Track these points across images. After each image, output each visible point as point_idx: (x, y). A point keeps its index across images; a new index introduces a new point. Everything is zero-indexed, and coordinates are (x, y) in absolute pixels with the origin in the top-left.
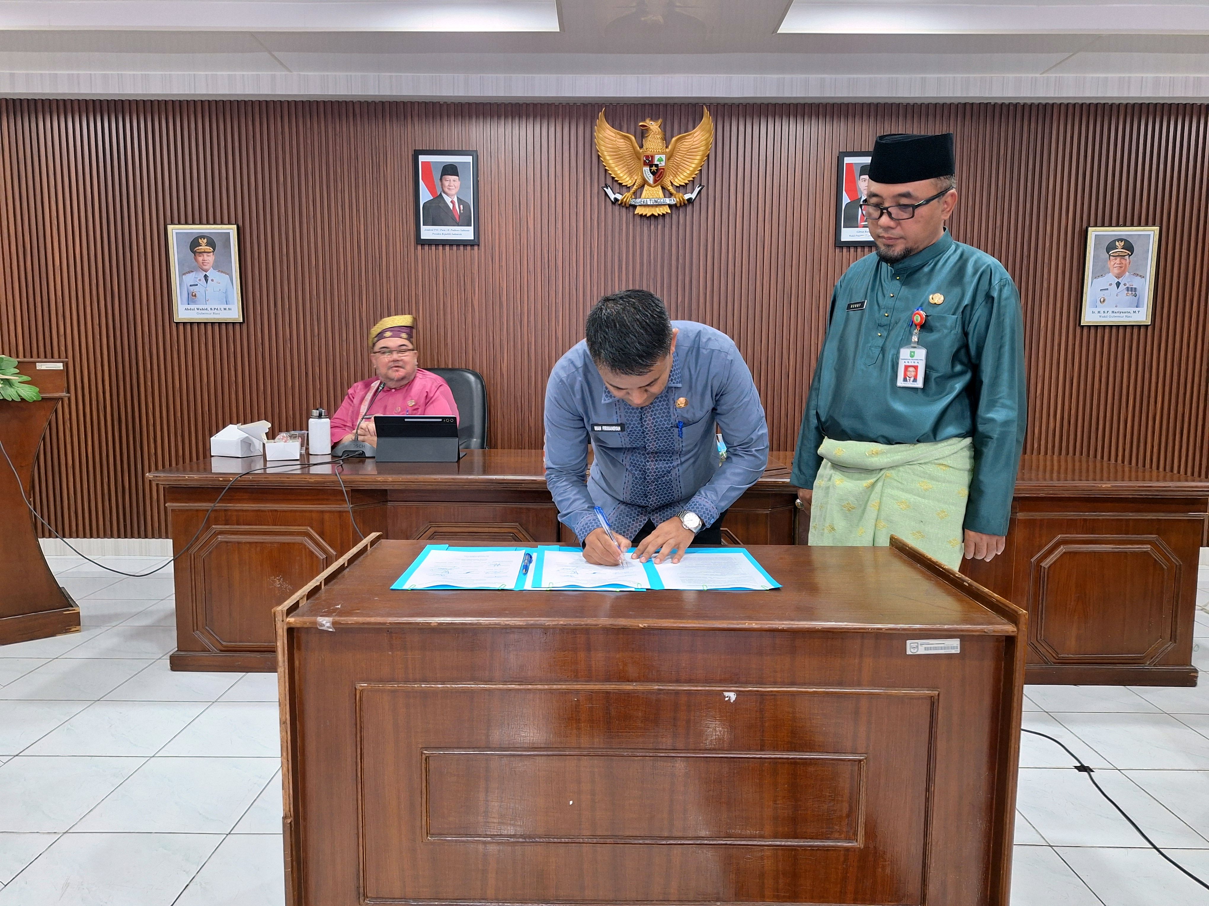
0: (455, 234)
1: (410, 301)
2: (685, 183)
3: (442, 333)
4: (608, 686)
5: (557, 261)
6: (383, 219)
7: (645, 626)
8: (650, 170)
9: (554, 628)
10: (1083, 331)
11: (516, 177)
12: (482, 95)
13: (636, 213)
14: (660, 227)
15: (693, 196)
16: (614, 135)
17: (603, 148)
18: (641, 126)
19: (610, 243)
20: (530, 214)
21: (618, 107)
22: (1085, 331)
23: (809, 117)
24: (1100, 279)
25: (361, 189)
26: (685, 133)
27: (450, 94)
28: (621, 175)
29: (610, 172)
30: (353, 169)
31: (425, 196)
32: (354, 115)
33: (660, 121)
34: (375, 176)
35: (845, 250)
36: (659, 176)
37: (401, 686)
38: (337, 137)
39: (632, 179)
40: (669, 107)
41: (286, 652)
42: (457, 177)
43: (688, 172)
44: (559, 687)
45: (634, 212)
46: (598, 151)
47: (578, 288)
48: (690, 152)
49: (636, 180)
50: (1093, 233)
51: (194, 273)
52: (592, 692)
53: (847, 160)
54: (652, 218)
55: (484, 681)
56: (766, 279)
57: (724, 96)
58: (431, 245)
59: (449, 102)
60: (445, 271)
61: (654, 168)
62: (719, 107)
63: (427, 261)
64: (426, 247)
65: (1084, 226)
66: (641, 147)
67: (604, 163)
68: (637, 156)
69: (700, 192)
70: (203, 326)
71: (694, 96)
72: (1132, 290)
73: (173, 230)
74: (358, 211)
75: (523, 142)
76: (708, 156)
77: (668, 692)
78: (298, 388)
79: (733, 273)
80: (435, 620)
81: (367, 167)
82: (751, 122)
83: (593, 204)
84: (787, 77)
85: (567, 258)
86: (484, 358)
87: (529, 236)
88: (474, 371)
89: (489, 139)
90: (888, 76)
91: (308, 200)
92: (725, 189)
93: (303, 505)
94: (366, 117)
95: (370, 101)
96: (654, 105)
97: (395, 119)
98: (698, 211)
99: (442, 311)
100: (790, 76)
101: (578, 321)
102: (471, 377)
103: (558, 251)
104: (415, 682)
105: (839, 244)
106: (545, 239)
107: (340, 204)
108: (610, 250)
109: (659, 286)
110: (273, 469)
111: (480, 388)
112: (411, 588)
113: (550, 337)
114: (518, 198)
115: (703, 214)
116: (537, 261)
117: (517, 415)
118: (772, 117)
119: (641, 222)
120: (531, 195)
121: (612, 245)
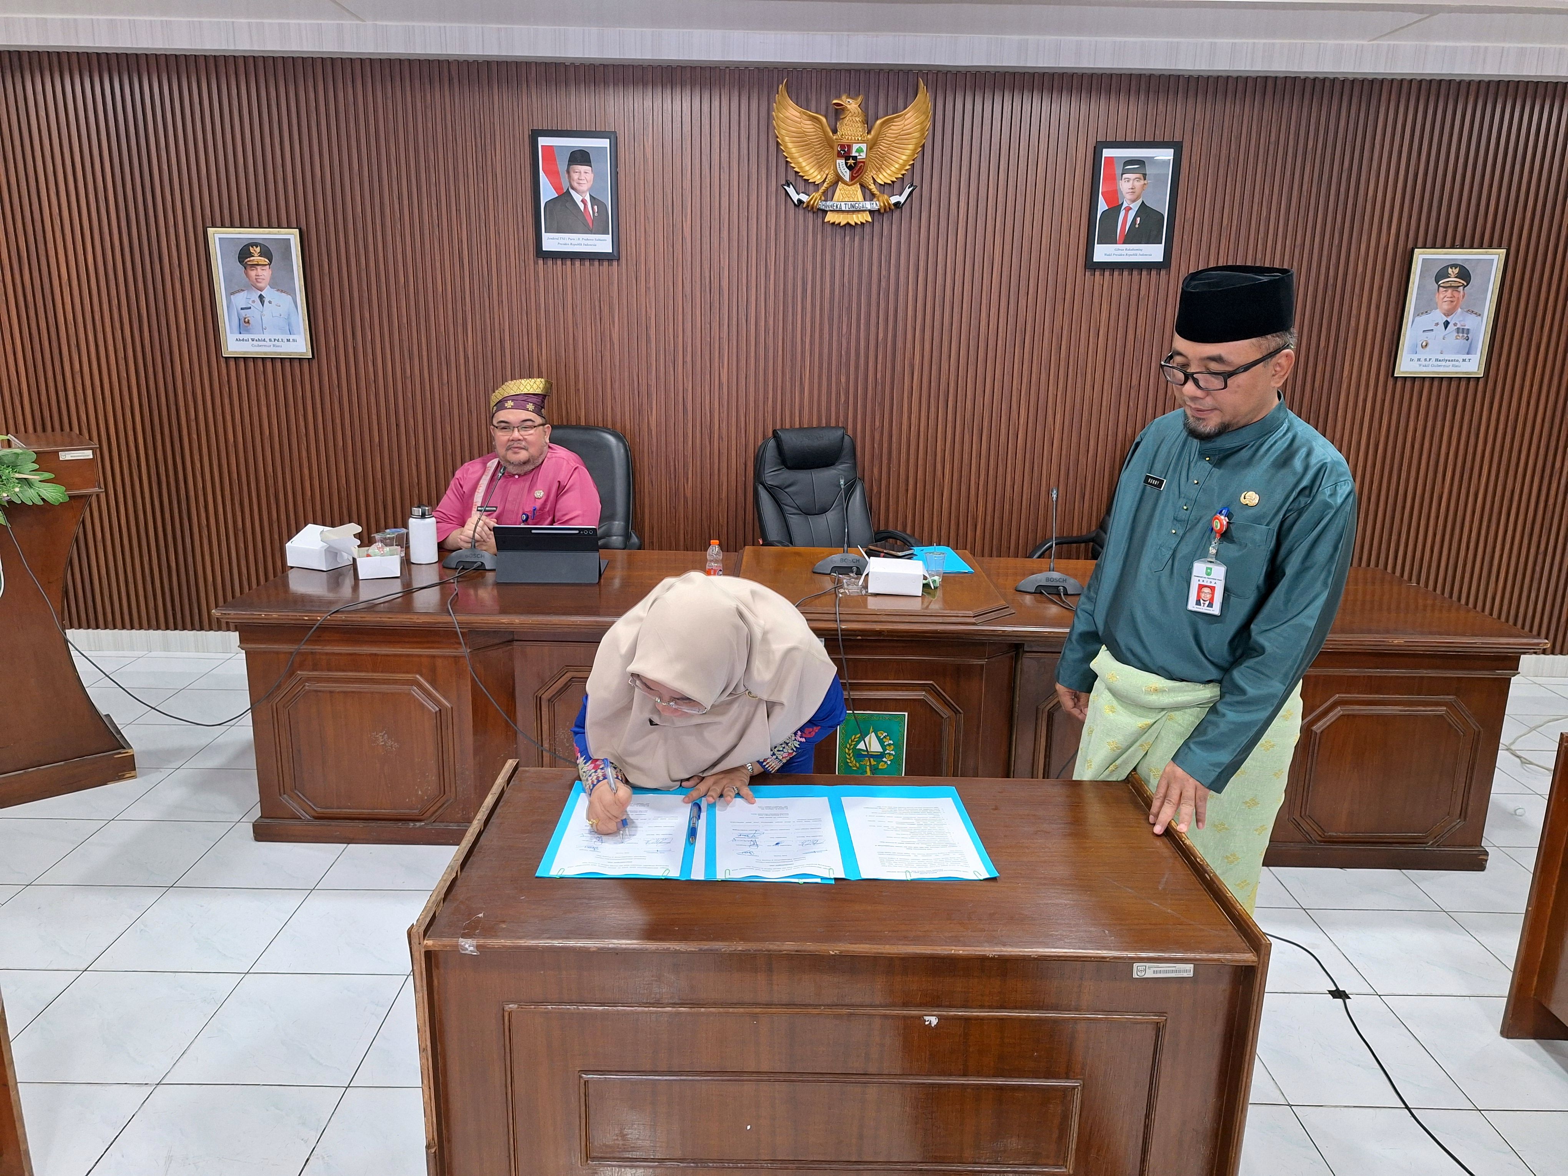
0: (587, 245)
1: (530, 332)
2: (892, 181)
3: (572, 377)
5: (721, 282)
6: (492, 224)
7: (836, 953)
8: (846, 164)
10: (1396, 383)
11: (668, 169)
14: (857, 239)
15: (902, 199)
17: (783, 132)
18: (835, 104)
19: (791, 258)
20: (686, 219)
21: (804, 75)
22: (1399, 384)
23: (1058, 91)
24: (1425, 317)
25: (461, 181)
26: (893, 114)
27: (579, 54)
28: (807, 168)
29: (792, 165)
30: (450, 154)
31: (547, 193)
32: (450, 80)
33: (860, 99)
34: (479, 163)
35: (1097, 273)
37: (555, 1008)
39: (822, 173)
40: (872, 75)
42: (588, 168)
43: (897, 166)
45: (824, 218)
46: (777, 137)
47: (749, 319)
49: (827, 175)
50: (1420, 256)
53: (1106, 155)
54: (847, 227)
56: (993, 310)
57: (946, 64)
58: (556, 258)
59: (577, 64)
60: (574, 295)
61: (851, 161)
62: (940, 75)
63: (551, 280)
64: (550, 262)
65: (1410, 246)
66: (835, 131)
68: (830, 144)
69: (911, 193)
70: (257, 363)
71: (906, 62)
72: (1463, 332)
73: (215, 234)
74: (458, 210)
75: (677, 117)
78: (387, 445)
79: (951, 300)
80: (594, 944)
81: (469, 152)
82: (981, 99)
83: (769, 206)
84: (1031, 38)
85: (735, 279)
86: (627, 409)
87: (684, 247)
88: (614, 424)
89: (631, 115)
90: (1167, 40)
91: (392, 196)
92: (945, 189)
93: (410, 648)
94: (466, 82)
95: (471, 60)
96: (852, 72)
97: (505, 86)
98: (908, 219)
99: (571, 347)
100: (1037, 37)
101: (748, 362)
102: (611, 439)
103: (723, 268)
104: (571, 1003)
105: (1091, 266)
106: (706, 253)
107: (434, 202)
108: (791, 268)
109: (854, 317)
110: (366, 594)
111: (622, 451)
112: (560, 874)
113: (712, 383)
114: (670, 196)
115: (915, 221)
116: (696, 282)
117: (669, 483)
118: (1010, 92)
119: (832, 232)
120: (687, 193)
121: (794, 261)
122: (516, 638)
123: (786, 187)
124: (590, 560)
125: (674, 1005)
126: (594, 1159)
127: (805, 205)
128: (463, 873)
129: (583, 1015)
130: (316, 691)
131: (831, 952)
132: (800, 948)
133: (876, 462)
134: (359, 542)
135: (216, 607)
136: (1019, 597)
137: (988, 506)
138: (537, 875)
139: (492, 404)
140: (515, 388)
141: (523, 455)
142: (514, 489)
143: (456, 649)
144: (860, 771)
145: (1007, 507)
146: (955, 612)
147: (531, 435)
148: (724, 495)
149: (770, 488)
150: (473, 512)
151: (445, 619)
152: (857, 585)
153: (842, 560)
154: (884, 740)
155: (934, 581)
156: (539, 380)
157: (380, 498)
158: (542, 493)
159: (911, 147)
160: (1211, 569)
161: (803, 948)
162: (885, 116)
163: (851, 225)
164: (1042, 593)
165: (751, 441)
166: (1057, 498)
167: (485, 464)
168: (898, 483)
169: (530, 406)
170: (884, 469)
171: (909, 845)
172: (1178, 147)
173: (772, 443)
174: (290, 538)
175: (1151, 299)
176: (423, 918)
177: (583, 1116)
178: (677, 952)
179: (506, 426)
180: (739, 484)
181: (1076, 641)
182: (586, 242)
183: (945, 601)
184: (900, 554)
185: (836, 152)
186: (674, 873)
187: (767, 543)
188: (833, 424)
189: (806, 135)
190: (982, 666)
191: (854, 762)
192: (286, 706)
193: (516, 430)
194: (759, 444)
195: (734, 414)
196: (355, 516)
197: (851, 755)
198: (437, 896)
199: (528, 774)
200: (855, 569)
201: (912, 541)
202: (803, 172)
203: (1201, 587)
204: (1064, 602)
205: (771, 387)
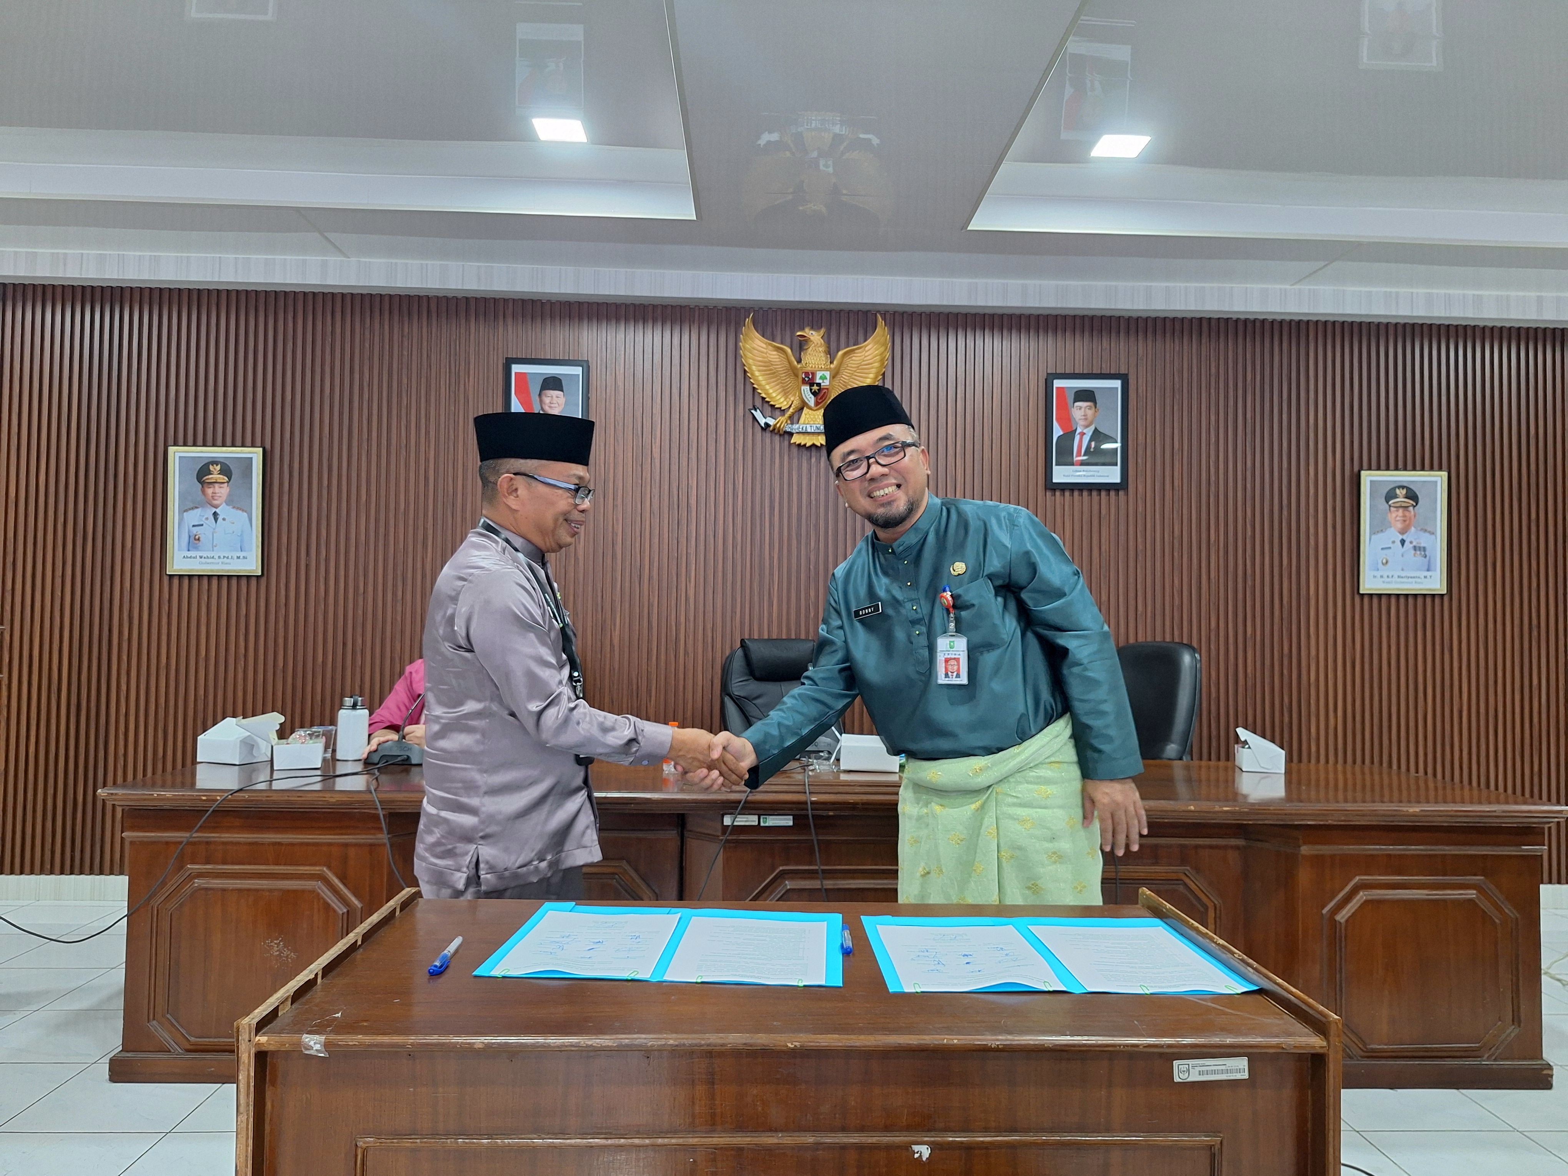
4: (740, 1139)
5: (690, 500)
6: (461, 444)
7: (795, 1046)
8: (811, 390)
9: (659, 1050)
10: (1363, 600)
11: (639, 395)
12: (596, 293)
13: (792, 442)
16: (764, 346)
17: (751, 361)
19: (758, 478)
20: (655, 442)
21: (770, 313)
22: (1366, 600)
23: (1008, 330)
25: (433, 403)
26: (854, 345)
27: (556, 290)
28: (774, 395)
29: (759, 391)
30: (423, 380)
32: (429, 313)
33: (822, 331)
34: (452, 388)
35: (1058, 493)
37: (426, 1143)
38: (405, 339)
40: (833, 314)
41: (252, 1089)
44: (666, 1141)
46: (744, 365)
47: (716, 535)
50: (1367, 477)
52: (716, 1148)
53: (1058, 383)
54: (813, 449)
55: (554, 1134)
57: (902, 302)
59: (554, 299)
61: (815, 388)
62: (896, 315)
65: (1356, 469)
66: (799, 361)
67: (752, 380)
70: (205, 580)
71: (865, 301)
73: (176, 453)
74: (427, 433)
75: (648, 350)
76: (884, 374)
77: (830, 1147)
78: (331, 663)
80: (479, 1041)
81: (444, 377)
82: (937, 335)
83: (737, 430)
84: (981, 281)
85: (703, 497)
87: (653, 467)
89: (604, 347)
90: (1105, 283)
91: (362, 417)
93: (319, 835)
94: (444, 315)
95: (450, 295)
96: (814, 311)
97: (482, 319)
100: (984, 280)
101: (716, 577)
103: (690, 488)
104: (447, 1135)
105: (1051, 486)
106: (675, 473)
107: (404, 425)
108: (758, 487)
109: (821, 534)
110: (282, 783)
113: (679, 598)
114: (639, 420)
116: (664, 500)
118: (963, 331)
119: (798, 454)
120: (657, 418)
121: (762, 481)
123: (753, 411)
127: (771, 428)
128: (325, 981)
129: (462, 1152)
130: (207, 890)
131: (789, 1045)
134: (277, 733)
135: (104, 787)
143: (376, 835)
149: (737, 699)
151: (367, 798)
152: (828, 764)
161: (753, 1041)
162: (845, 348)
163: (817, 446)
165: (718, 654)
172: (1124, 379)
173: (740, 653)
175: (1112, 520)
176: (259, 1011)
178: (591, 1051)
185: (800, 380)
189: (772, 365)
194: (727, 654)
195: (699, 628)
200: (825, 753)
202: (769, 398)
205: (739, 600)
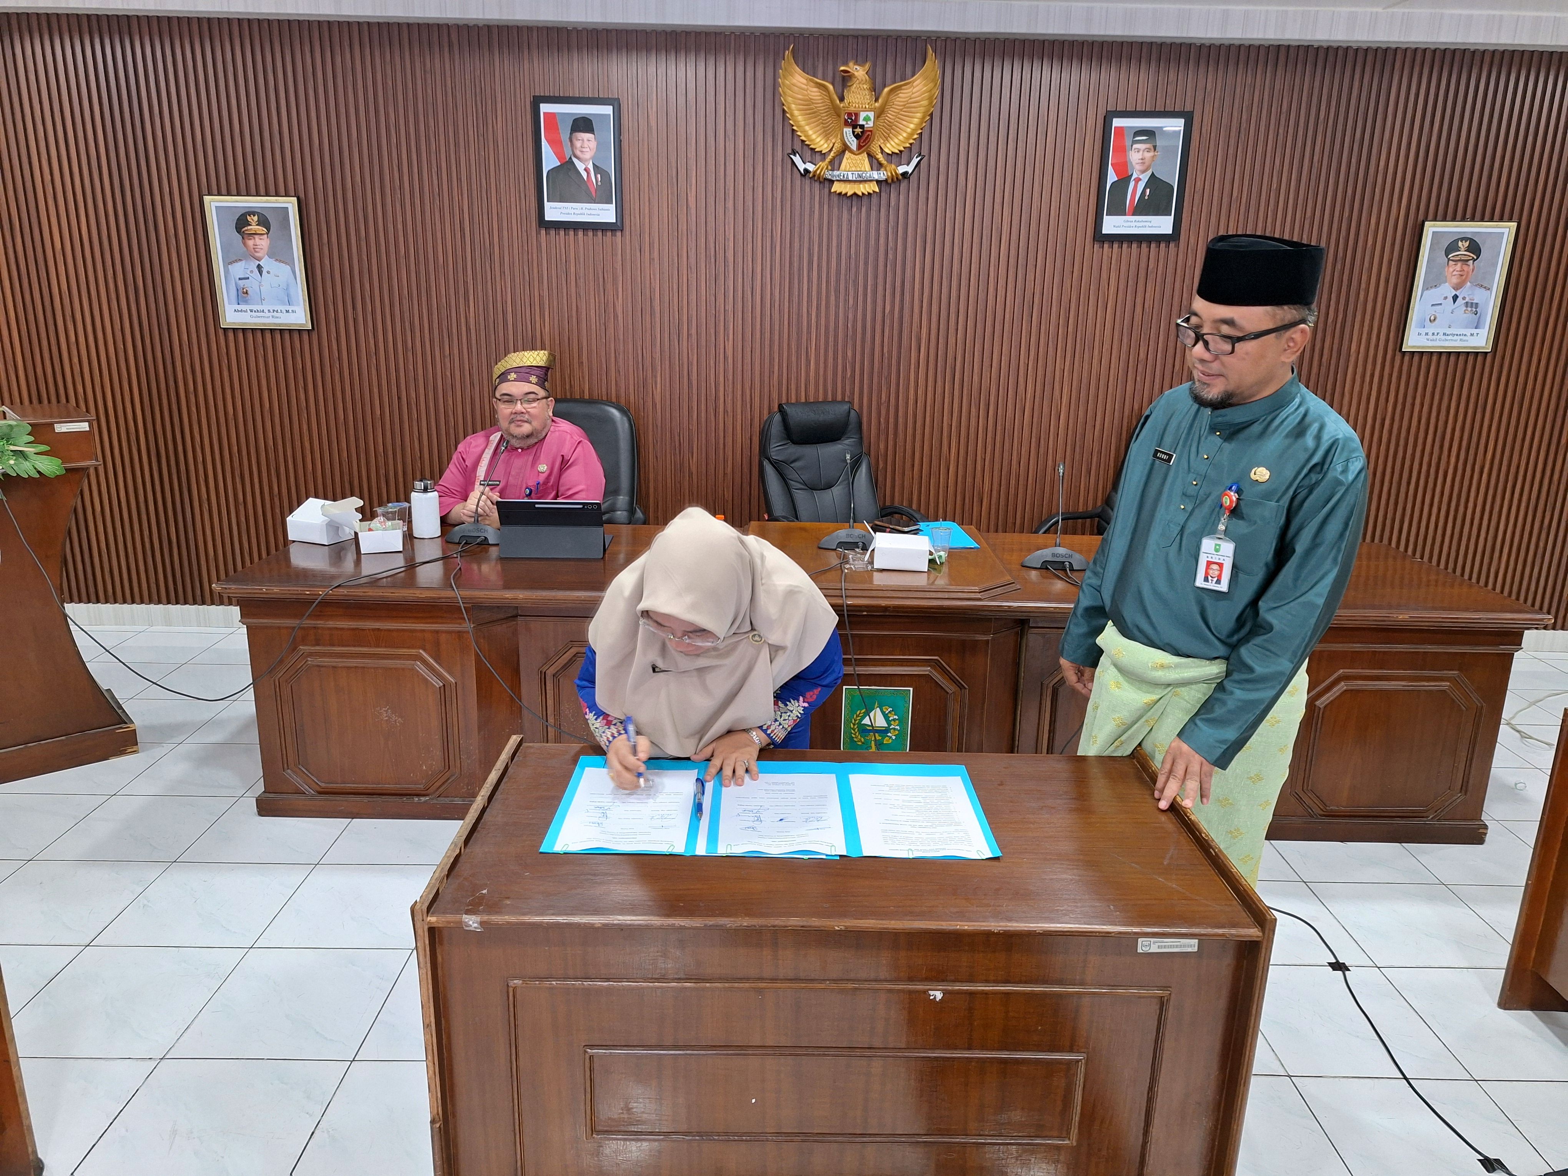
0: (591, 214)
2: (900, 151)
5: (727, 254)
6: (493, 190)
7: (841, 928)
8: (853, 132)
10: (1403, 359)
11: (672, 137)
12: (625, 21)
14: (864, 209)
15: (909, 169)
16: (805, 81)
17: (790, 99)
19: (797, 229)
20: (691, 189)
21: (811, 42)
22: (1407, 358)
23: (1069, 58)
25: (462, 150)
26: (902, 81)
27: (582, 18)
28: (814, 137)
29: (799, 133)
30: (451, 120)
31: (550, 160)
32: (450, 46)
33: (867, 66)
34: (481, 131)
35: (1106, 246)
36: (864, 141)
38: (428, 75)
39: (829, 141)
40: (880, 42)
45: (830, 190)
46: (783, 105)
47: (754, 291)
48: (908, 107)
50: (1430, 228)
51: (243, 262)
53: (1116, 124)
54: (854, 198)
56: (1001, 282)
57: (955, 29)
58: (559, 229)
59: (580, 28)
60: (577, 266)
61: (858, 130)
62: (948, 41)
63: (553, 252)
64: (552, 232)
65: (1420, 219)
66: (842, 99)
67: (791, 122)
68: (837, 112)
69: (919, 162)
70: (259, 335)
71: (912, 28)
73: (212, 203)
74: (459, 180)
75: (682, 84)
76: (931, 115)
78: (388, 418)
79: (959, 272)
81: (470, 118)
82: (991, 67)
83: (775, 175)
84: (1042, 4)
85: (741, 250)
86: (631, 382)
87: (689, 218)
88: (618, 397)
89: (635, 82)
90: (1179, 6)
91: (392, 164)
92: (953, 159)
93: (413, 623)
94: (466, 46)
95: (471, 24)
96: (859, 37)
97: (506, 51)
98: (916, 190)
99: (574, 319)
100: (1048, 3)
101: (754, 334)
102: (615, 413)
103: (728, 239)
104: (576, 978)
105: (1100, 238)
106: (711, 223)
107: (434, 170)
108: (797, 240)
109: (861, 289)
110: (368, 568)
111: (627, 425)
112: (564, 849)
113: (717, 355)
114: (674, 165)
115: (922, 192)
116: (700, 253)
117: (674, 458)
118: (1019, 59)
119: (839, 202)
120: (692, 162)
121: (800, 233)
122: (520, 613)
123: (792, 156)
124: (594, 535)
125: (679, 980)
126: (599, 1132)
127: (811, 175)
128: (467, 850)
129: (587, 991)
130: (318, 666)
131: (837, 928)
132: (805, 924)
133: (882, 437)
134: (360, 516)
135: (218, 581)
136: (1024, 572)
137: (994, 480)
138: (541, 850)
139: (495, 377)
140: (518, 360)
141: (526, 428)
142: (518, 463)
143: (460, 624)
144: (865, 746)
145: (1013, 482)
146: (961, 587)
147: (534, 408)
148: (729, 470)
149: (775, 462)
150: (476, 486)
151: (448, 593)
152: (863, 561)
153: (848, 535)
154: (889, 715)
155: (940, 557)
156: (542, 352)
157: (382, 472)
158: (546, 467)
159: (919, 115)
160: (1219, 545)
161: (809, 924)
164: (1047, 569)
165: (757, 415)
166: (1063, 473)
167: (488, 437)
168: (904, 458)
169: (534, 379)
170: (891, 443)
171: (914, 823)
172: (1188, 118)
173: (777, 417)
174: (291, 511)
175: (1160, 272)
176: (426, 895)
177: (589, 1090)
178: (682, 928)
179: (510, 399)
180: (744, 459)
181: (1082, 616)
182: (589, 212)
183: (950, 575)
184: (906, 529)
185: (843, 121)
186: (679, 848)
187: (772, 518)
188: (839, 398)
190: (987, 641)
191: (859, 737)
192: (289, 681)
193: (519, 402)
194: (765, 417)
195: (739, 387)
196: (357, 490)
197: (856, 730)
198: (441, 872)
199: (532, 750)
200: (861, 544)
201: (916, 515)
203: (1209, 563)
204: (1069, 578)
205: (777, 360)
